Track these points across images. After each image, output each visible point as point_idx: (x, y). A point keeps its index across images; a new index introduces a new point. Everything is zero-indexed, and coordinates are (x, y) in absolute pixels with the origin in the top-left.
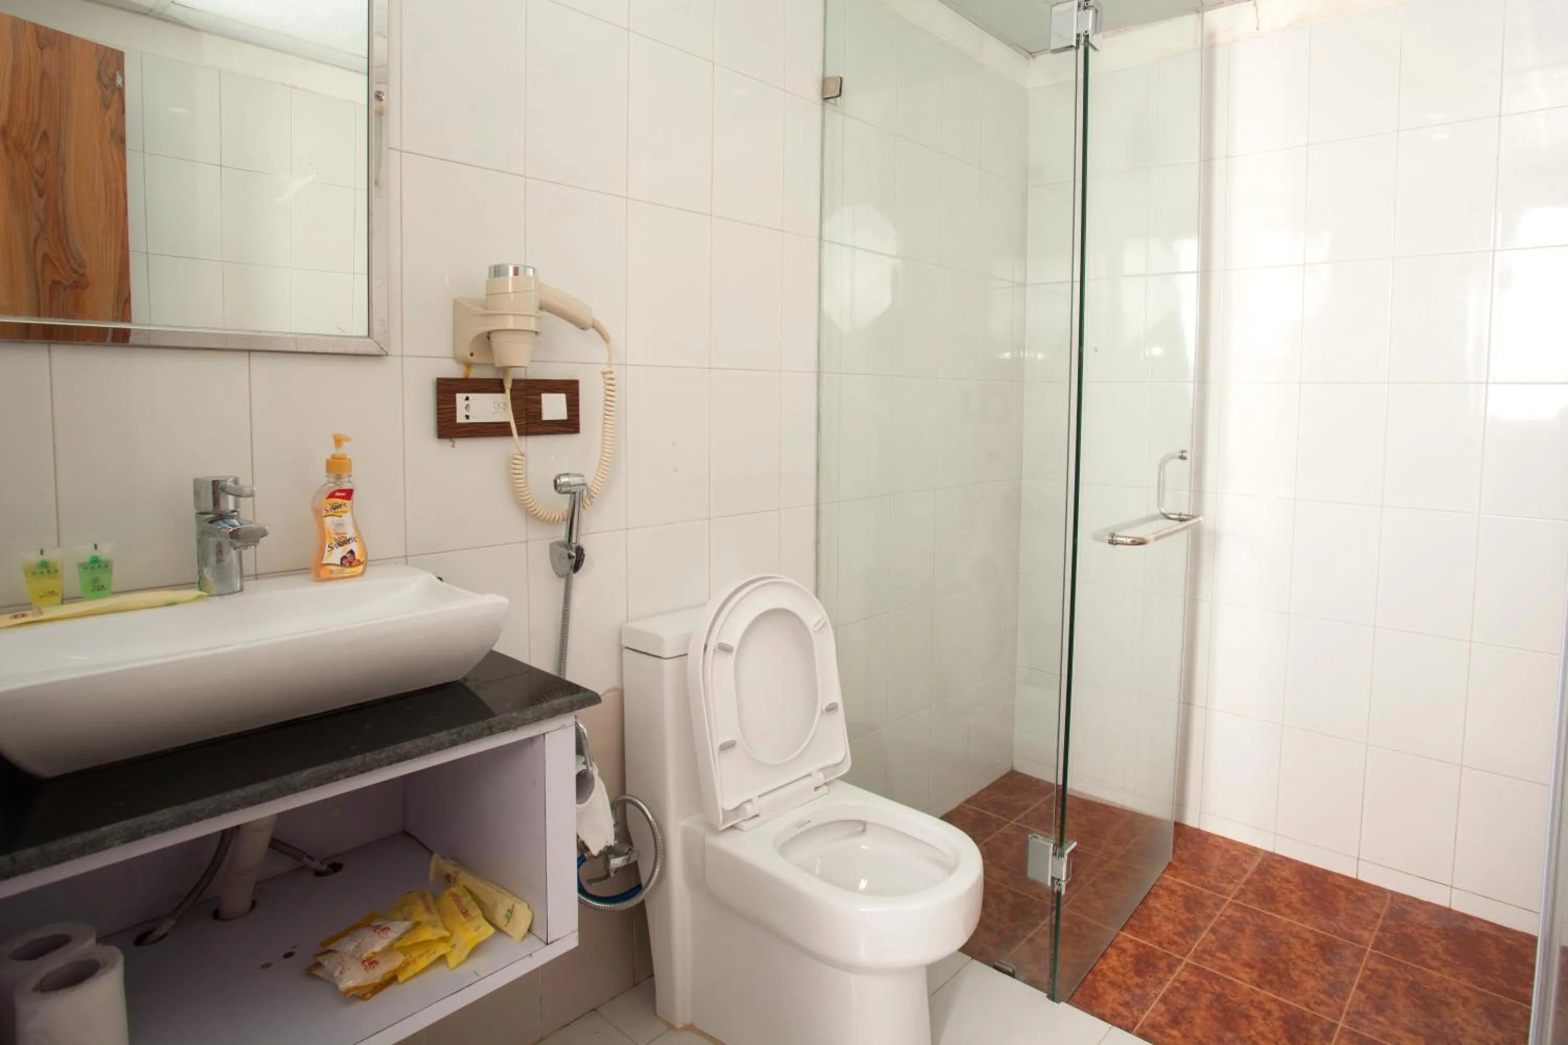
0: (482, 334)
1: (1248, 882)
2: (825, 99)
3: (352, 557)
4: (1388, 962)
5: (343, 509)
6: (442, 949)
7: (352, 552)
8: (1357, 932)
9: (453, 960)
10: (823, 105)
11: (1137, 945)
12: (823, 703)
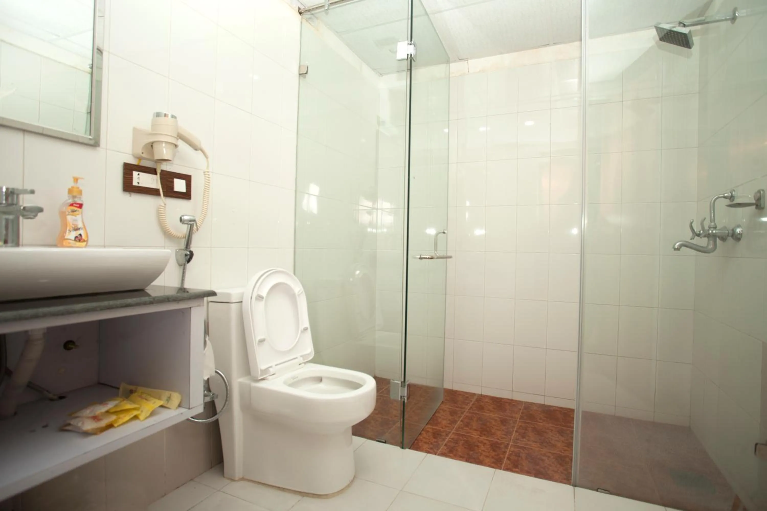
0: (148, 144)
1: (473, 405)
2: (300, 74)
3: (81, 237)
4: (525, 423)
5: (77, 213)
6: (135, 413)
7: (80, 235)
8: (514, 415)
9: (141, 417)
10: (299, 77)
11: (433, 429)
12: (302, 327)
